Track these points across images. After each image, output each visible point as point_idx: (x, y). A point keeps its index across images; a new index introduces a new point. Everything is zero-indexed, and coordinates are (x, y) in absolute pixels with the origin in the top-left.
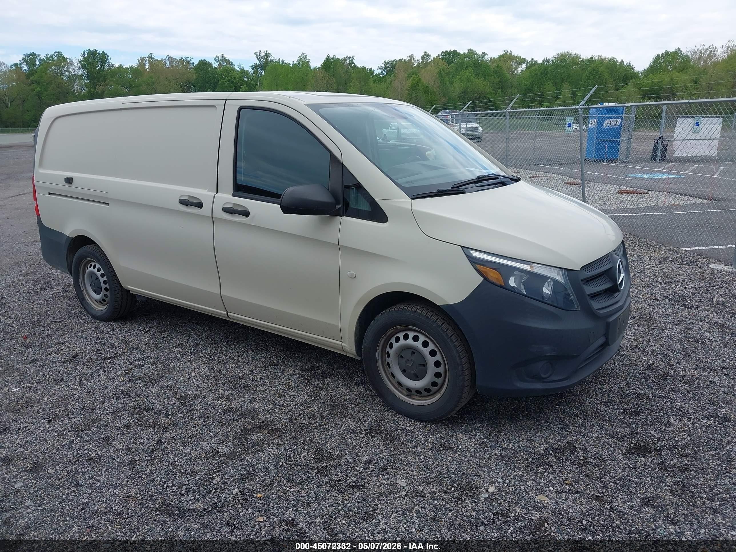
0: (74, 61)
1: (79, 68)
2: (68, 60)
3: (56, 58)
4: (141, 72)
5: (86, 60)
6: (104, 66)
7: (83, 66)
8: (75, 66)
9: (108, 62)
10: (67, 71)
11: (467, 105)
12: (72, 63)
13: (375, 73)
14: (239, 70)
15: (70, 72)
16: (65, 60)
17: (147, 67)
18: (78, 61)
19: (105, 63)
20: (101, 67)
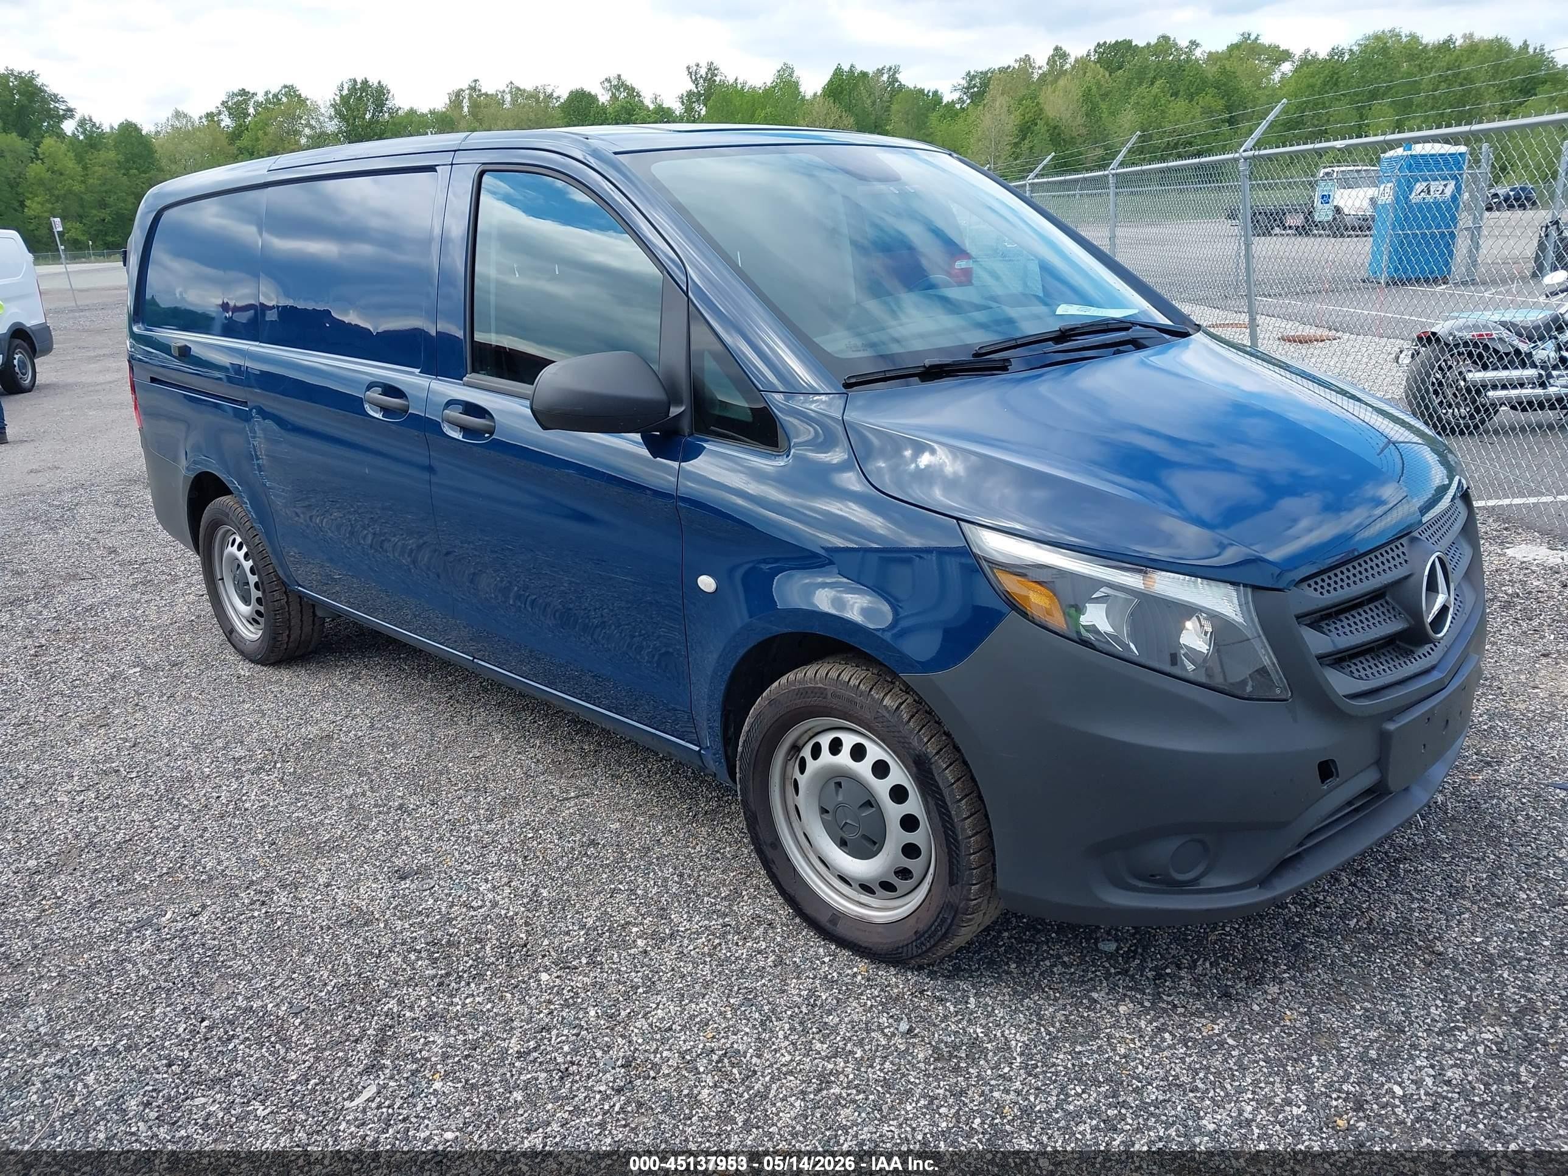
0: (319, 103)
1: (331, 118)
2: (308, 102)
3: (284, 100)
4: (452, 120)
5: (345, 100)
6: (381, 111)
7: (339, 113)
8: (323, 115)
9: (389, 104)
10: (308, 125)
11: (1045, 162)
12: (316, 108)
13: (945, 101)
14: (652, 107)
15: (312, 128)
16: (302, 101)
17: (466, 109)
18: (328, 104)
19: (383, 105)
20: (373, 116)
